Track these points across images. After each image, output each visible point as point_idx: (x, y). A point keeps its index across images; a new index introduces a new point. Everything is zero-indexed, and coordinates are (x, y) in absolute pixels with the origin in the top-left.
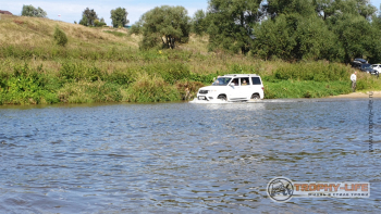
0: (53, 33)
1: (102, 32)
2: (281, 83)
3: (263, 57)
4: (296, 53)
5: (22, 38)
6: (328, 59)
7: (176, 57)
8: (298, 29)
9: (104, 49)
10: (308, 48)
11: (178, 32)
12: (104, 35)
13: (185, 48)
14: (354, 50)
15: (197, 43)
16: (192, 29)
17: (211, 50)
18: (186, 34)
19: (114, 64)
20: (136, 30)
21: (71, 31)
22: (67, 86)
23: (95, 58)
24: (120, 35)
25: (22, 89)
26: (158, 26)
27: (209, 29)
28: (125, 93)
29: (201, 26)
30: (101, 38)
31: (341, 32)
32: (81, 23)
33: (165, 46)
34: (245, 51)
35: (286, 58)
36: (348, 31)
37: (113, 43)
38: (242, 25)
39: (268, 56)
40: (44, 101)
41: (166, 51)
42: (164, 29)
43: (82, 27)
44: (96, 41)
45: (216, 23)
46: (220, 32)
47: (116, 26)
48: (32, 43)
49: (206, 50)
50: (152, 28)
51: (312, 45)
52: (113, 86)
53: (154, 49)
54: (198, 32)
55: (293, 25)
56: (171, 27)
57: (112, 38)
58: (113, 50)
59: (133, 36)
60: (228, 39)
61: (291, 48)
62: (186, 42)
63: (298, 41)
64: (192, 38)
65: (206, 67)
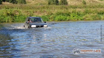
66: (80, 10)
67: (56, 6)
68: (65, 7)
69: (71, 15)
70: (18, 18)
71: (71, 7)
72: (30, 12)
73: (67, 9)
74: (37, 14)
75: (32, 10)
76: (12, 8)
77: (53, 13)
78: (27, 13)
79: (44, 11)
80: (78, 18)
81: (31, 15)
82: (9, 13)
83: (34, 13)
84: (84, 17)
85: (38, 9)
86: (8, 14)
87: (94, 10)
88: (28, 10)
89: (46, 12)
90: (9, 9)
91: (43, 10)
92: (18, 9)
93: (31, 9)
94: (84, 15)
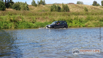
0: (84, 8)
5: (77, 10)
9: (99, 12)
12: (99, 8)
21: (90, 7)
22: (88, 22)
23: (96, 15)
25: (76, 23)
40: (81, 26)
43: (93, 6)
44: (97, 10)
48: (79, 11)
52: (101, 22)
57: (101, 9)
66: (82, 16)
67: (58, 13)
68: (67, 14)
69: (73, 22)
70: (21, 25)
71: (74, 14)
72: (33, 18)
73: (69, 16)
74: (39, 20)
75: (34, 17)
76: (16, 14)
77: (55, 19)
78: (30, 20)
79: (47, 18)
80: (80, 24)
81: (33, 22)
82: (12, 19)
83: (37, 20)
84: (86, 24)
85: (41, 15)
86: (11, 21)
87: (95, 16)
88: (31, 17)
89: (49, 18)
90: (12, 15)
91: (45, 17)
92: (21, 16)
93: (34, 15)
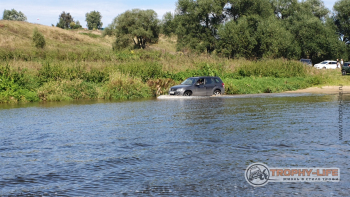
0: (31, 36)
1: (77, 34)
2: (245, 80)
3: (227, 55)
4: (256, 52)
5: (3, 40)
6: (285, 57)
7: (148, 57)
8: (259, 30)
9: (79, 50)
10: (267, 47)
11: (149, 33)
12: (80, 37)
13: (155, 48)
14: (309, 48)
15: (166, 44)
16: (161, 30)
17: (179, 50)
18: (156, 36)
19: (90, 64)
20: (109, 32)
21: (48, 34)
22: (46, 85)
23: (73, 59)
24: (94, 36)
25: (4, 89)
26: (129, 28)
27: (177, 30)
28: (100, 90)
29: (169, 28)
30: (77, 39)
31: (297, 32)
32: (58, 26)
33: (137, 46)
34: (210, 50)
35: (248, 56)
36: (303, 31)
37: (88, 44)
38: (207, 26)
39: (232, 55)
40: (24, 99)
41: (138, 51)
42: (135, 31)
43: (60, 30)
44: (72, 42)
45: (183, 25)
46: (187, 33)
47: (90, 28)
49: (175, 50)
50: (125, 30)
51: (271, 44)
52: (89, 84)
53: (127, 50)
54: (167, 33)
55: (254, 25)
56: (142, 29)
57: (87, 39)
58: (89, 51)
59: (107, 37)
60: (195, 39)
61: (253, 47)
62: (156, 42)
63: (259, 40)
64: (162, 38)
65: (175, 65)
80: (20, 93)
84: (40, 91)
87: (71, 66)
94: (41, 84)
